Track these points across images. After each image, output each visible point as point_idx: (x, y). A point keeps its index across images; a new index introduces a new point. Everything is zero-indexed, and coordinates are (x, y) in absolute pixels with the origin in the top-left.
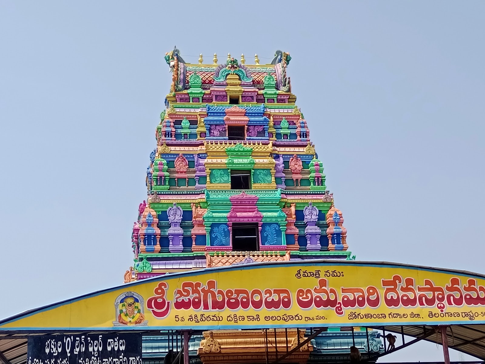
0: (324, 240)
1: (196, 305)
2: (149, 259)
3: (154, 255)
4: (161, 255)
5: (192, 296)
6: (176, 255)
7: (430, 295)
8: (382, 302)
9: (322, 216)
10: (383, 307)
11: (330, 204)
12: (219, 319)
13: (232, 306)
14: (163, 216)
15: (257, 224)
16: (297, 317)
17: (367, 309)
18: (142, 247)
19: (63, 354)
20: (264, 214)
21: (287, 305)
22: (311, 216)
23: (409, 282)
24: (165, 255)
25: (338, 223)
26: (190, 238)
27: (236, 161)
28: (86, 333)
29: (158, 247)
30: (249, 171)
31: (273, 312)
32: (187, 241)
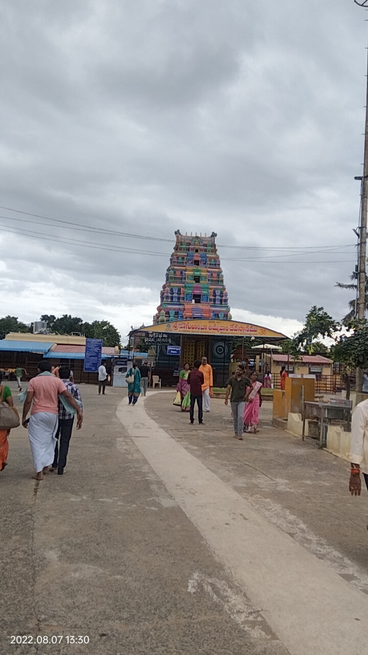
0: (221, 301)
1: (184, 328)
2: (167, 304)
3: (169, 302)
4: (170, 303)
5: (184, 326)
6: (175, 303)
7: (241, 329)
8: (229, 330)
9: (222, 293)
10: (229, 331)
11: (225, 289)
12: (189, 331)
13: (193, 328)
14: (172, 290)
15: (200, 295)
16: (208, 332)
17: (225, 331)
18: (165, 300)
19: (153, 337)
20: (203, 292)
21: (206, 329)
22: (218, 292)
23: (236, 325)
24: (172, 303)
25: (226, 296)
26: (180, 297)
27: (195, 273)
28: (159, 333)
29: (170, 300)
30: (200, 277)
31: (203, 330)
32: (179, 298)
